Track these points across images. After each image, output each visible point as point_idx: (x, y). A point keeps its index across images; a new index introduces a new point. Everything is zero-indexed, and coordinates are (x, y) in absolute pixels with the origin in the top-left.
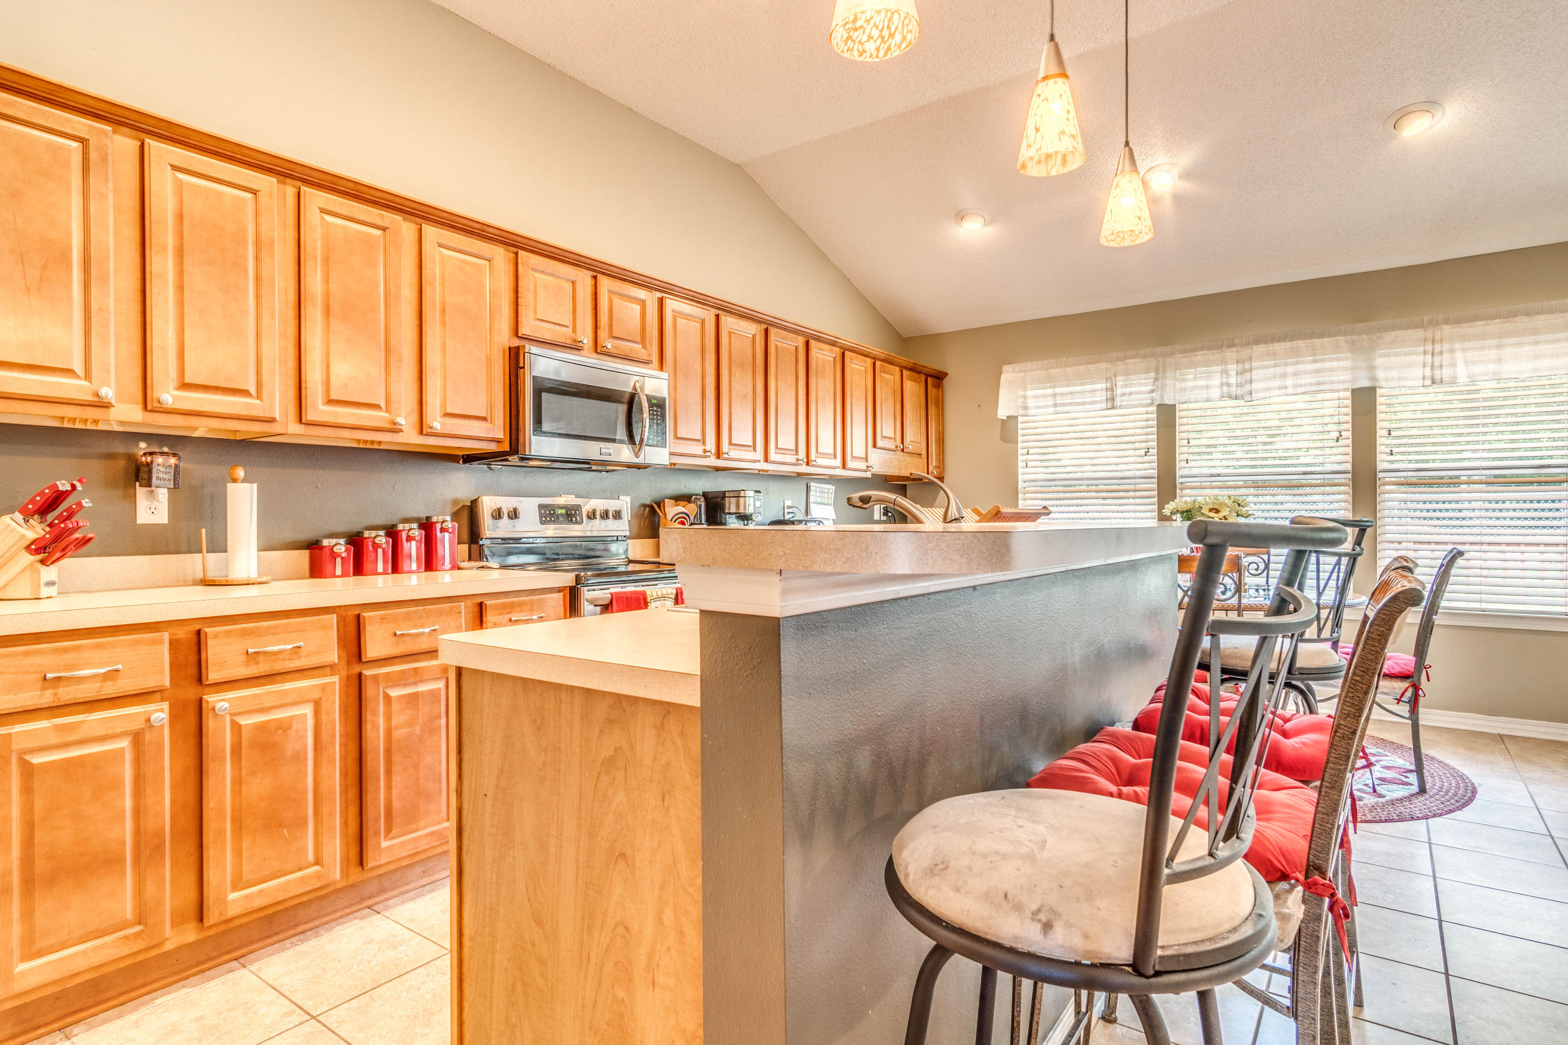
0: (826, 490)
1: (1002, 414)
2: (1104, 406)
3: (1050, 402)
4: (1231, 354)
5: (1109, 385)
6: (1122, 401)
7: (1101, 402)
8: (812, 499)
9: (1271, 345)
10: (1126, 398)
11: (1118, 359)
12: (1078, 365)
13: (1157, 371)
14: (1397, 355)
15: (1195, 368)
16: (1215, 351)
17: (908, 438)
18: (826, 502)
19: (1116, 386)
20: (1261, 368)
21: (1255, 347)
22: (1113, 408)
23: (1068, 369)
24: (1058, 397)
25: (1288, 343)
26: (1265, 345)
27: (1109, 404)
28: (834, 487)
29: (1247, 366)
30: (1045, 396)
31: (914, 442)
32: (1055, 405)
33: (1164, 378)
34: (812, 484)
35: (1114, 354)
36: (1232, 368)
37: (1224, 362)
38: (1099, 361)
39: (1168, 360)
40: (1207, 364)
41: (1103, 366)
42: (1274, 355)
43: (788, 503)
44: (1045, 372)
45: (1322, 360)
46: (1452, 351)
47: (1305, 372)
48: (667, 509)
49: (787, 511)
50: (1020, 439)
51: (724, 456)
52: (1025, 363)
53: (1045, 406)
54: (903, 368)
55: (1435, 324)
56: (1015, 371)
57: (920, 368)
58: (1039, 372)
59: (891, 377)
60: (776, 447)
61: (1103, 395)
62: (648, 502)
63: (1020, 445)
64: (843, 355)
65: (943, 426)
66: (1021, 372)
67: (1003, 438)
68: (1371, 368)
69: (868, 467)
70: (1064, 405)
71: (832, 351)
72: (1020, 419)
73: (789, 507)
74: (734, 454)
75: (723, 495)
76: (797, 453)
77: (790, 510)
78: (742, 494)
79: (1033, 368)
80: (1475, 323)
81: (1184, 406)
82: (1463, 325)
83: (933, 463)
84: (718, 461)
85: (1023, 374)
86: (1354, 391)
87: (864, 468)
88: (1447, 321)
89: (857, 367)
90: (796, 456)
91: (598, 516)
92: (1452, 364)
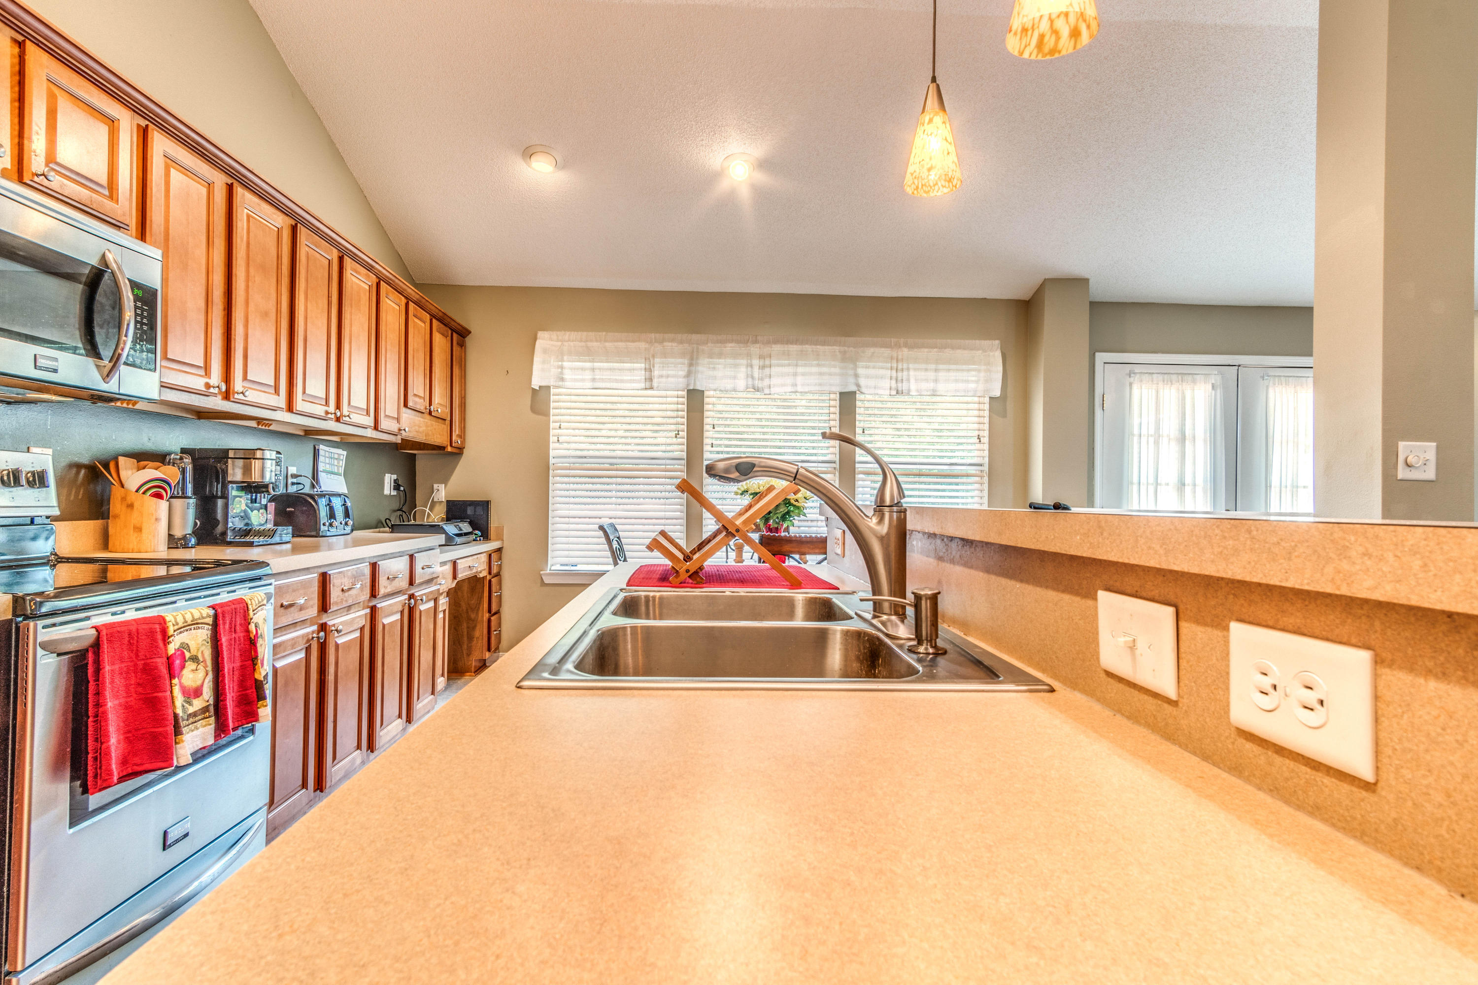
0: (336, 456)
1: (536, 383)
2: (643, 385)
3: (588, 375)
4: (755, 349)
5: (647, 367)
6: (659, 383)
7: (639, 381)
8: (321, 467)
9: (786, 346)
10: (664, 380)
11: (656, 341)
12: (617, 341)
13: (692, 359)
14: (874, 368)
15: (725, 358)
16: (742, 345)
17: (437, 399)
18: (336, 471)
19: (654, 367)
20: (778, 365)
21: (773, 346)
22: (651, 388)
23: (607, 344)
24: (597, 372)
25: (799, 346)
26: (782, 346)
27: (648, 385)
28: (345, 453)
29: (767, 362)
30: (583, 369)
31: (441, 404)
32: (594, 380)
33: (697, 364)
34: (322, 447)
35: (653, 336)
36: (756, 362)
37: (749, 356)
38: (639, 341)
39: (701, 347)
40: (735, 356)
41: (643, 345)
42: (787, 355)
43: (293, 470)
44: (583, 344)
45: (823, 365)
46: (908, 369)
47: (811, 374)
48: (123, 473)
49: (290, 480)
50: (552, 411)
51: (236, 396)
52: (563, 332)
53: (583, 380)
54: (433, 316)
55: (898, 346)
56: (551, 339)
57: (449, 320)
58: (577, 343)
59: (423, 325)
60: (304, 392)
61: (641, 375)
62: (85, 460)
63: (552, 418)
64: (378, 285)
65: (465, 390)
66: (558, 340)
67: (534, 409)
68: (856, 376)
69: (400, 430)
70: (602, 380)
71: (368, 277)
72: (552, 391)
73: (294, 476)
74: (253, 396)
75: (223, 455)
76: (327, 403)
77: (295, 480)
78: (259, 454)
79: (571, 339)
80: (922, 350)
81: (712, 393)
82: (916, 350)
83: (456, 431)
84: (226, 403)
85: (560, 343)
86: (841, 394)
87: (396, 430)
88: (906, 345)
89: (392, 305)
90: (326, 408)
91: (23, 481)
92: (908, 380)
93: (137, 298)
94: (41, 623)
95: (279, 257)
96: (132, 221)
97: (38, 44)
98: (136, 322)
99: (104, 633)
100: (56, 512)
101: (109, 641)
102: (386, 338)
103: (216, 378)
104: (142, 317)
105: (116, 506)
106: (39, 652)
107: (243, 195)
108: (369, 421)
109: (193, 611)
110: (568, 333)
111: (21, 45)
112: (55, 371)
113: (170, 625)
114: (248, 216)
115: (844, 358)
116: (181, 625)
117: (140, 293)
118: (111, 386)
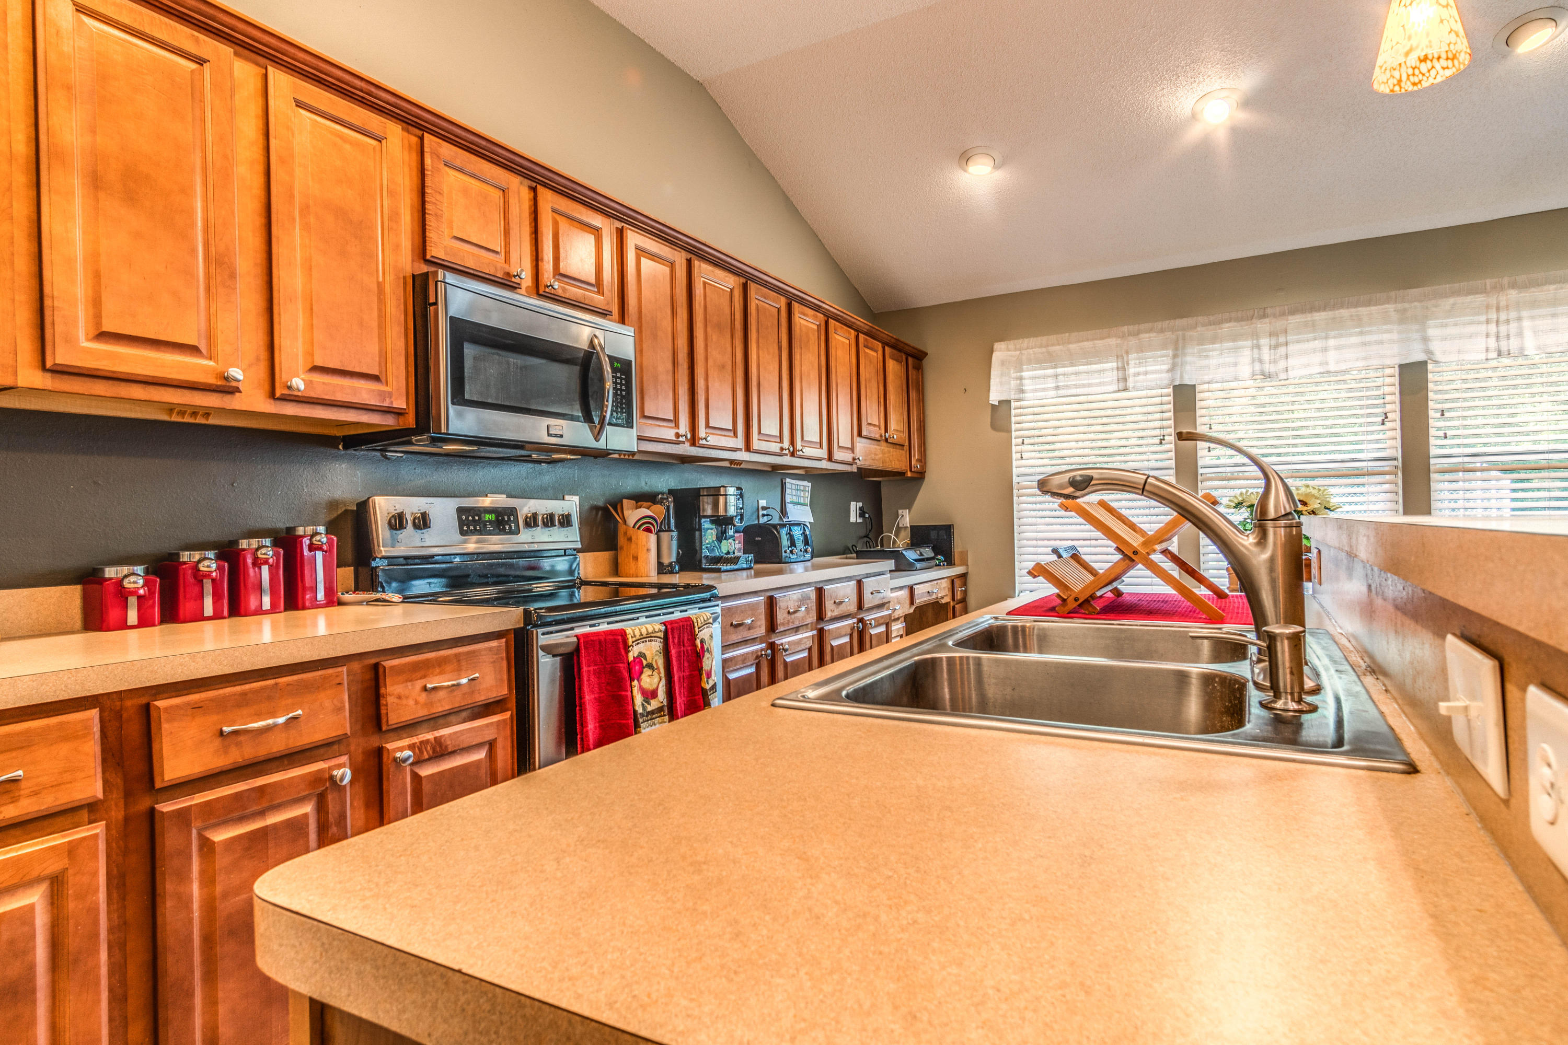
0: (802, 488)
1: (994, 398)
2: (1115, 388)
3: (1051, 384)
4: (1263, 326)
5: (1120, 365)
6: (1136, 382)
7: (1111, 383)
8: (788, 499)
9: (1309, 315)
10: (1141, 377)
11: (1130, 334)
12: (1083, 341)
13: (1176, 349)
14: (1456, 325)
15: (1221, 342)
16: (1243, 323)
17: (893, 426)
18: (802, 502)
19: (1128, 364)
20: (1298, 341)
21: (1290, 318)
22: (1126, 389)
23: (1072, 346)
24: (1061, 378)
25: (1330, 313)
26: (1304, 316)
27: (1121, 385)
28: (810, 484)
29: (1282, 339)
30: (1044, 377)
31: (897, 430)
32: (1057, 388)
33: (1184, 355)
34: (788, 480)
35: (1125, 328)
36: (1265, 341)
37: (1255, 335)
38: (1109, 337)
39: (1189, 334)
40: (1235, 338)
41: (1113, 341)
42: (1313, 326)
43: (763, 503)
44: (1044, 350)
45: (1370, 332)
46: (1519, 319)
47: (1350, 346)
48: (626, 512)
49: (761, 512)
50: (1014, 427)
51: (701, 442)
52: (1021, 340)
53: (1045, 390)
54: (885, 344)
55: (1499, 288)
56: (1008, 350)
57: (902, 345)
58: (1036, 350)
59: (875, 354)
60: (760, 432)
61: (1113, 375)
62: (601, 503)
63: (1014, 434)
64: (827, 323)
65: (924, 414)
66: (1016, 350)
67: (994, 426)
68: (1426, 340)
69: (854, 459)
70: (1068, 387)
71: (815, 317)
72: (1013, 404)
73: (764, 508)
74: (713, 440)
75: (696, 494)
76: (781, 441)
77: (765, 512)
78: (722, 491)
79: (1031, 346)
80: (1545, 288)
81: (1206, 387)
82: (1533, 289)
83: (916, 456)
84: (693, 448)
85: (1018, 353)
86: (1401, 366)
87: (851, 460)
88: (1513, 286)
89: (841, 339)
90: (781, 445)
91: (540, 522)
92: (1520, 334)
93: (614, 370)
94: (540, 631)
95: (732, 314)
96: (615, 309)
97: (545, 185)
98: (614, 389)
99: (582, 641)
100: (579, 546)
101: (586, 648)
102: (836, 372)
103: (684, 428)
104: (621, 384)
105: (622, 540)
106: (541, 653)
107: (700, 266)
108: (823, 453)
109: (648, 626)
110: (1026, 340)
111: (534, 190)
112: (561, 436)
113: (629, 636)
114: (705, 283)
115: (1403, 319)
116: (638, 637)
117: (617, 365)
118: (601, 444)
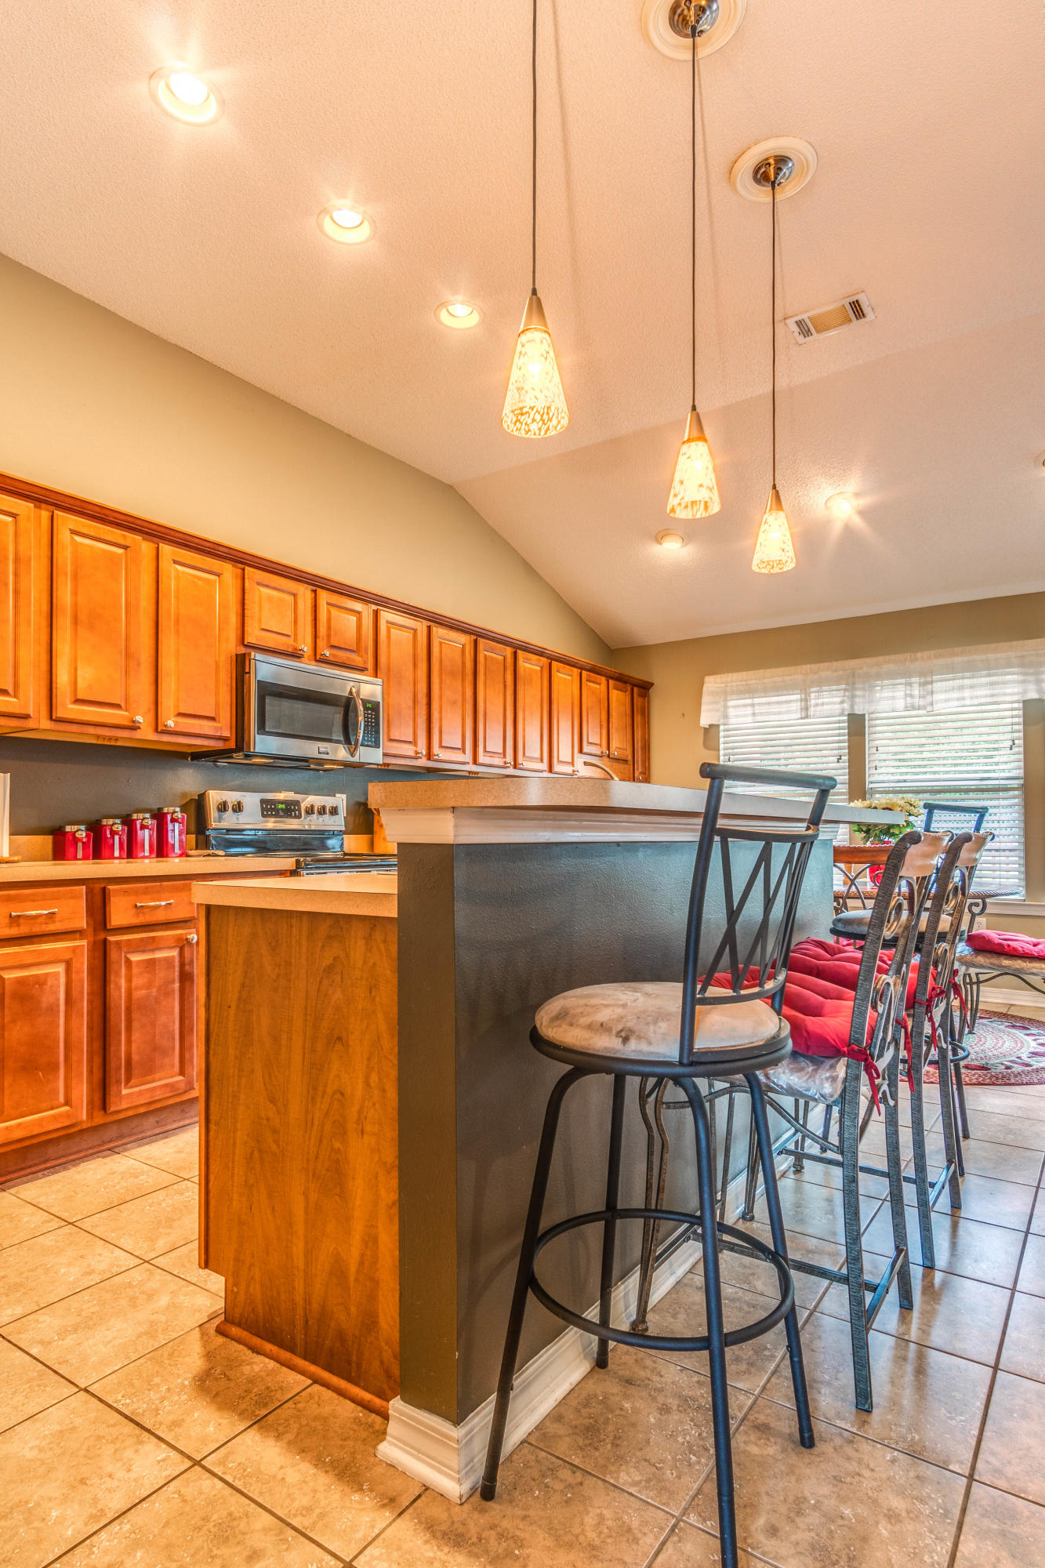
1: (704, 722)
2: (799, 716)
3: (748, 711)
4: (915, 667)
5: (803, 696)
6: (814, 711)
7: (795, 711)
9: (950, 659)
10: (819, 708)
11: (814, 672)
12: (776, 677)
13: (847, 684)
15: (884, 680)
16: (899, 665)
17: (614, 744)
19: (809, 696)
20: (940, 680)
21: (935, 661)
22: (807, 717)
23: (767, 681)
24: (756, 707)
25: (966, 657)
26: (946, 660)
27: (803, 715)
29: (928, 678)
30: (744, 706)
31: (618, 748)
32: (754, 714)
33: (856, 689)
35: (811, 667)
36: (915, 680)
37: (908, 675)
38: (797, 674)
39: (860, 673)
40: (893, 676)
41: (800, 677)
42: (953, 668)
44: (744, 683)
45: (996, 674)
47: (981, 686)
50: (722, 746)
51: (436, 755)
52: (725, 675)
53: (745, 716)
54: (609, 678)
56: (716, 682)
57: (627, 677)
58: (738, 683)
59: (597, 686)
60: (485, 750)
61: (796, 706)
62: (362, 800)
63: (721, 752)
64: (549, 666)
65: (647, 734)
66: (722, 682)
67: (706, 746)
69: (574, 771)
70: (761, 714)
72: (722, 728)
74: (443, 755)
76: (505, 757)
79: (734, 679)
81: (873, 715)
83: (639, 769)
84: (428, 762)
85: (723, 685)
86: (1025, 702)
89: (564, 677)
103: (421, 748)
108: (545, 767)
110: (730, 675)
118: (355, 759)
